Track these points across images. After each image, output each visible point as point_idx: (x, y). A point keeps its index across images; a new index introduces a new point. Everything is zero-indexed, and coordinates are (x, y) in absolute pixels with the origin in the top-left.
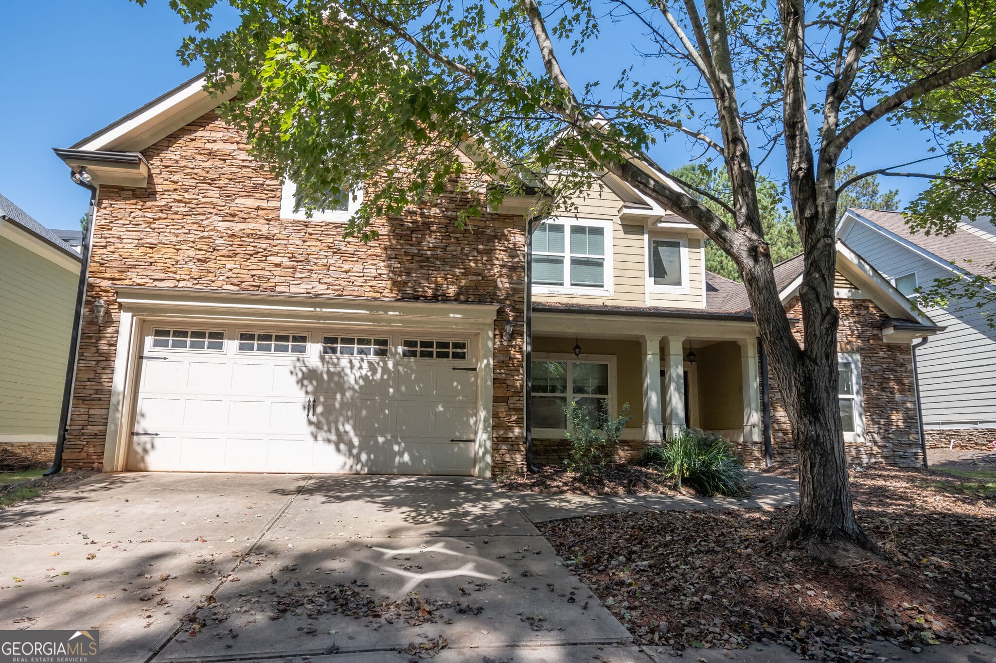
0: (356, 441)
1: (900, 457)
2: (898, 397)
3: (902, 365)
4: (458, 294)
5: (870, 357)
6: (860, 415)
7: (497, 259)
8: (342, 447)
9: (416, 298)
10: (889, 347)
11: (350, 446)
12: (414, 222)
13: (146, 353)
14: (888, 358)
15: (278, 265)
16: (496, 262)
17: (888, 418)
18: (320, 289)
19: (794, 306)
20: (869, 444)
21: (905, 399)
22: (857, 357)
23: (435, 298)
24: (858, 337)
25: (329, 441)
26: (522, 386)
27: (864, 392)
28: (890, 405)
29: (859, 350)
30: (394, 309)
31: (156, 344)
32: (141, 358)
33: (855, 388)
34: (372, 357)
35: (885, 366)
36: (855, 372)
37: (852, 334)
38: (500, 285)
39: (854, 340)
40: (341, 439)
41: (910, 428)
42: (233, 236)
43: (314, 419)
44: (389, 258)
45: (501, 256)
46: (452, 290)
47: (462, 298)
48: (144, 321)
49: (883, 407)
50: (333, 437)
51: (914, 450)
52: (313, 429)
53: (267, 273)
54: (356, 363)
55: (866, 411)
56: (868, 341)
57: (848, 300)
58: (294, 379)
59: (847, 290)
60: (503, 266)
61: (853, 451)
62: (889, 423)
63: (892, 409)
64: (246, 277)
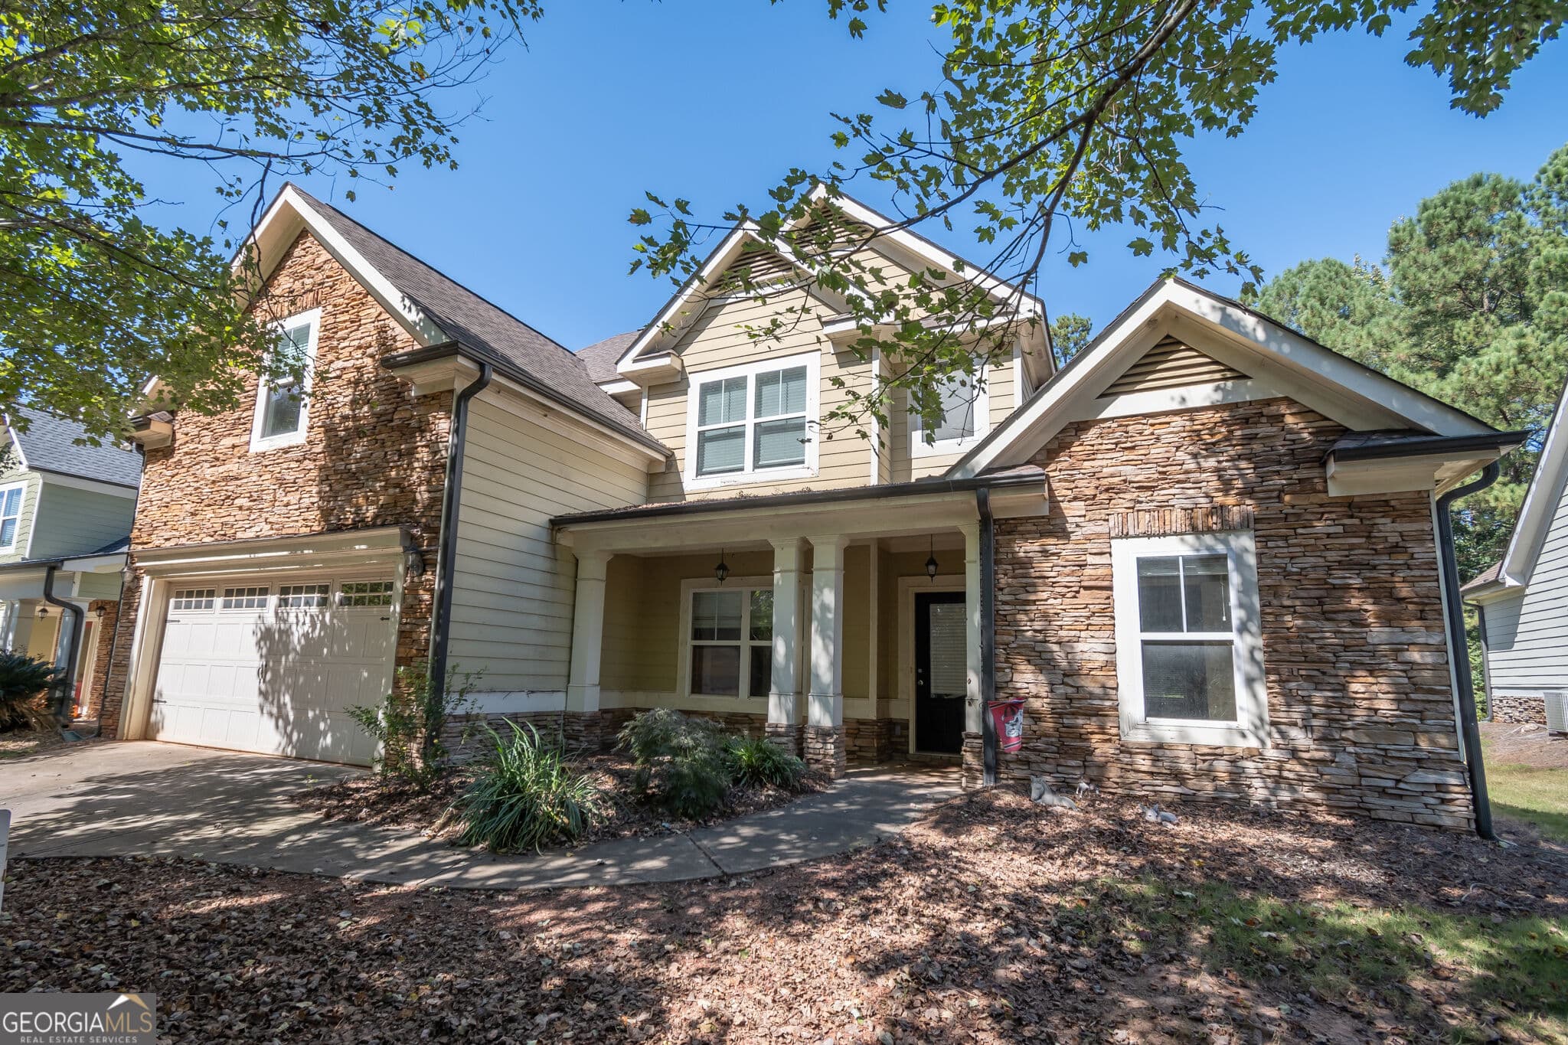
0: (291, 718)
1: (1383, 792)
2: (1377, 633)
3: (1394, 549)
4: (376, 516)
5: (1286, 538)
6: (1250, 681)
7: (417, 460)
8: (281, 722)
9: (338, 529)
10: (1350, 506)
11: (287, 722)
12: (346, 429)
13: (170, 617)
14: (1348, 532)
15: (240, 508)
16: (416, 465)
17: (1343, 688)
18: (266, 530)
19: (1069, 446)
20: (1271, 753)
21: (1404, 638)
22: (1246, 542)
23: (355, 527)
24: (1248, 492)
25: (271, 714)
26: (427, 641)
27: (1263, 628)
28: (1350, 656)
29: (1247, 524)
30: (308, 546)
31: (178, 606)
32: (165, 621)
33: (1237, 615)
34: (314, 610)
35: (1332, 556)
36: (1235, 579)
37: (1226, 486)
38: (418, 496)
39: (1230, 500)
40: (280, 716)
41: (1421, 715)
42: (214, 482)
43: (263, 687)
44: (321, 482)
45: (423, 454)
46: (371, 512)
47: (379, 522)
48: (170, 583)
49: (1321, 661)
50: (275, 710)
51: (1432, 778)
52: (261, 699)
53: (232, 519)
54: (301, 616)
55: (1268, 672)
56: (1279, 498)
57: (1215, 408)
58: (254, 640)
59: (1211, 386)
60: (424, 468)
61: (1221, 766)
62: (1343, 702)
63: (1355, 665)
64: (218, 527)
